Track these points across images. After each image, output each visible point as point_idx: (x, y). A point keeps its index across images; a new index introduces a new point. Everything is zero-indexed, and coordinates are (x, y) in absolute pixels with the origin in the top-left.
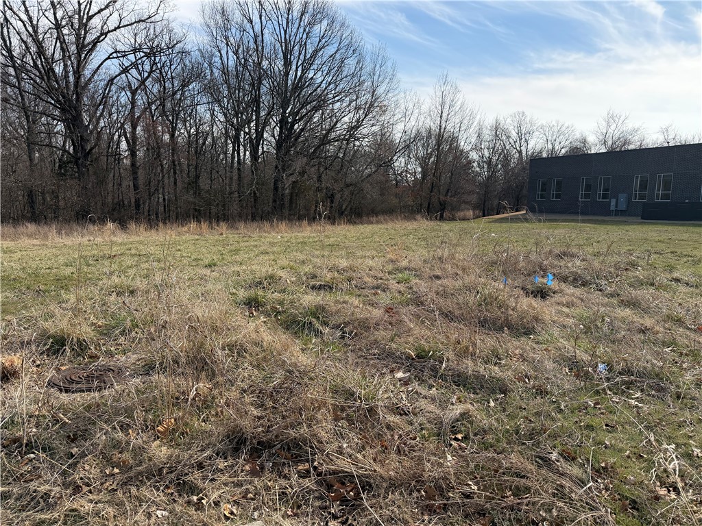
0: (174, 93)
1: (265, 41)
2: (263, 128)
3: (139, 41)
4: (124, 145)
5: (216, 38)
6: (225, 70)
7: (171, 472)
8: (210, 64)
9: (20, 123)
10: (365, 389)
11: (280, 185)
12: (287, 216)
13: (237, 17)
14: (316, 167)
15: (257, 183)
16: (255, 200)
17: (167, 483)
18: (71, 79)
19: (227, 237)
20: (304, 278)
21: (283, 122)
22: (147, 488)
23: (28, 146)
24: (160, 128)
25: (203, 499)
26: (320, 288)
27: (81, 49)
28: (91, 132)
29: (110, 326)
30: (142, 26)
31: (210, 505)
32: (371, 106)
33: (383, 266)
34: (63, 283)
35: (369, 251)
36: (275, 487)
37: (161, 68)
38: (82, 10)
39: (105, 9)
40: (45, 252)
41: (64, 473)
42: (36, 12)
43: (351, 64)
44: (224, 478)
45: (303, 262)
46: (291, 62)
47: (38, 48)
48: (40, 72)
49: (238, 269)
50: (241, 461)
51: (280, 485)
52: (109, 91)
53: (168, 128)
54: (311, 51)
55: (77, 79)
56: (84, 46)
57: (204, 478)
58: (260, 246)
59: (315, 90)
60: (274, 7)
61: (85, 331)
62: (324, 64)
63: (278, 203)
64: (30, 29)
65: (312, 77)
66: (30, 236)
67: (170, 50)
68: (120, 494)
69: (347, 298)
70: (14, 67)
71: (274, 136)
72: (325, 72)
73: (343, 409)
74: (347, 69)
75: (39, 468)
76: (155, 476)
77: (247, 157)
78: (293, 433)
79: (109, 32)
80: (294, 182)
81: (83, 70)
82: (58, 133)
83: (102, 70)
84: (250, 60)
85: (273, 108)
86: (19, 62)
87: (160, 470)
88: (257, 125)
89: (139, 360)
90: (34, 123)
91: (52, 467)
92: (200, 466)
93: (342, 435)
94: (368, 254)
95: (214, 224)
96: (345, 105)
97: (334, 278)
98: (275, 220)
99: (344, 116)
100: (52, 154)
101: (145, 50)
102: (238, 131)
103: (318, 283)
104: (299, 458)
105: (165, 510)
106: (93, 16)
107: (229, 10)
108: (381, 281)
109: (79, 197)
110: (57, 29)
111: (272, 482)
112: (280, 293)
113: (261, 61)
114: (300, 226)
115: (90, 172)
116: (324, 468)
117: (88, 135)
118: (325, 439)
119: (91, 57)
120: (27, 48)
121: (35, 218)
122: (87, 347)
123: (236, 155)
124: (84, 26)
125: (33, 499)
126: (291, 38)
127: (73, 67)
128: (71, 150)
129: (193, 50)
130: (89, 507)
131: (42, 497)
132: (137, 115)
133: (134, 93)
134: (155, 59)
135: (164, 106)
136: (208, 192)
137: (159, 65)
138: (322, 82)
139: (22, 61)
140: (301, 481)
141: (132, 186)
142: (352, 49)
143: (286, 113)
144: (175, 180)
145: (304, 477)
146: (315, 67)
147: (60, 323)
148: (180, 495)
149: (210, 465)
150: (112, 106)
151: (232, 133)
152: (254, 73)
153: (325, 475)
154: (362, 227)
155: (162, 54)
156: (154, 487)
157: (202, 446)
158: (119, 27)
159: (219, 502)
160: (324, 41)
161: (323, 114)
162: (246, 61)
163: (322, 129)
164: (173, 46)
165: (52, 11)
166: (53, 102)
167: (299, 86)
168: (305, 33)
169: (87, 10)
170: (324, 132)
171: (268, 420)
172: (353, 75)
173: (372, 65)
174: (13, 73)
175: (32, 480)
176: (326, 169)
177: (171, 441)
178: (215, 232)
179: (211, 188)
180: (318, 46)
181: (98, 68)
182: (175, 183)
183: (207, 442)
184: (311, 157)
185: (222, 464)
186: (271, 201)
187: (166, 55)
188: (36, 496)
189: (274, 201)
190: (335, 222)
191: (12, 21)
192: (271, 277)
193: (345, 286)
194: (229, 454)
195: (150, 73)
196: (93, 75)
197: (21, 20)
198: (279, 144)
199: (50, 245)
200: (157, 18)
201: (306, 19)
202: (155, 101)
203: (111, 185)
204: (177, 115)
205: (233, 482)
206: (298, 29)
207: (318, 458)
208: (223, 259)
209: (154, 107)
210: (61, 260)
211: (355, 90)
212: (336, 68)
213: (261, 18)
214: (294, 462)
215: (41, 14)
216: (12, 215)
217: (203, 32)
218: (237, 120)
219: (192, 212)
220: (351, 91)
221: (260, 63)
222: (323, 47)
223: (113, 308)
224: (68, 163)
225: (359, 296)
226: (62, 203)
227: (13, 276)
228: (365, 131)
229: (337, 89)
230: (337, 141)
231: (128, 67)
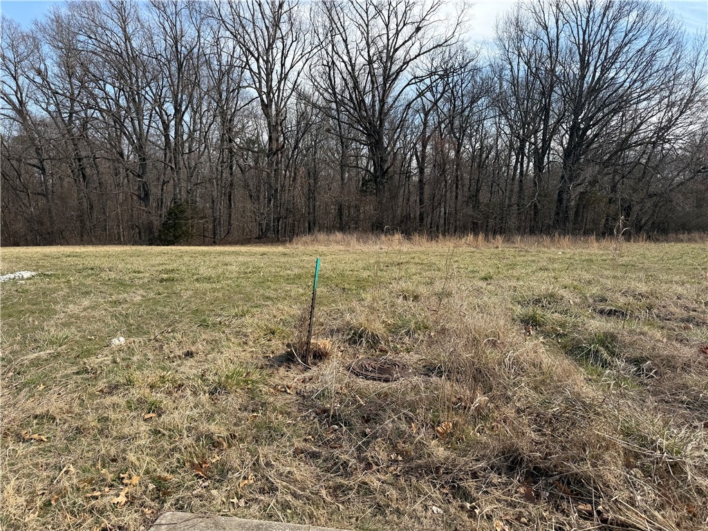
0: (463, 111)
1: (560, 47)
2: (551, 137)
3: (435, 65)
4: (414, 163)
5: (508, 51)
6: (514, 82)
7: (447, 473)
8: (501, 78)
9: (337, 150)
10: (667, 439)
11: (565, 196)
12: (570, 231)
13: (531, 25)
14: (611, 176)
15: (539, 195)
16: (536, 213)
17: (443, 483)
18: (377, 108)
19: (502, 251)
20: (591, 301)
21: (574, 130)
22: (425, 482)
23: (341, 168)
24: (447, 146)
25: (476, 508)
26: (610, 313)
27: (387, 79)
28: (389, 154)
29: (398, 326)
30: (440, 49)
31: (482, 516)
32: (690, 101)
33: (698, 295)
34: (361, 284)
35: (676, 275)
36: (551, 519)
37: (453, 88)
38: (390, 44)
39: (408, 40)
40: (348, 257)
41: (359, 449)
42: (355, 53)
43: (665, 56)
44: (498, 494)
45: (589, 282)
46: (589, 63)
47: (354, 83)
48: (354, 104)
49: (515, 284)
50: (516, 481)
51: (557, 519)
52: (407, 114)
53: (454, 145)
54: (613, 49)
55: (382, 107)
56: (389, 77)
57: (478, 488)
58: (539, 261)
59: (615, 91)
60: (573, 8)
61: (378, 328)
62: (629, 61)
63: (561, 215)
64: (350, 68)
65: (613, 77)
66: (337, 243)
67: (463, 70)
68: (402, 480)
69: (646, 329)
70: (336, 102)
71: (562, 145)
72: (630, 70)
73: (637, 456)
74: (659, 62)
75: (341, 438)
76: (432, 473)
77: (530, 168)
78: (574, 468)
79: (411, 60)
80: (582, 193)
81: (387, 98)
82: (363, 156)
83: (402, 96)
84: (542, 68)
85: (564, 115)
86: (339, 97)
87: (438, 469)
88: (544, 135)
89: (420, 360)
90: (346, 148)
91: (350, 440)
92: (474, 475)
93: (634, 485)
94: (677, 278)
95: (490, 237)
96: (653, 103)
97: (629, 304)
98: (556, 234)
99: (652, 116)
100: (358, 173)
101: (439, 73)
102: (523, 142)
103: (608, 308)
104: (579, 496)
105: (440, 507)
106: (398, 48)
107: (523, 20)
108: (694, 313)
109: (375, 210)
110: (369, 65)
111: (547, 513)
112: (561, 314)
113: (555, 67)
114: (586, 241)
115: (386, 189)
116: (610, 516)
117: (386, 157)
118: (613, 484)
119: (394, 86)
120: (346, 84)
121: (342, 228)
122: (378, 341)
123: (519, 166)
124: (391, 58)
125: (335, 464)
126: (591, 37)
127: (379, 96)
128: (372, 170)
129: (484, 66)
130: (377, 484)
131: (342, 465)
132: (428, 134)
133: (426, 114)
134: (448, 80)
135: (452, 125)
136: (487, 205)
137: (451, 85)
138: (625, 81)
139: (342, 96)
140: (581, 521)
141: (418, 201)
142: (668, 38)
143: (577, 119)
144: (457, 194)
145: (585, 519)
146: (618, 65)
147: (359, 318)
148: (454, 498)
149: (484, 477)
150: (408, 128)
151: (517, 144)
152: (546, 81)
153: (611, 524)
154: (667, 245)
155: (455, 74)
156: (432, 483)
157: (477, 456)
158: (419, 55)
159: (491, 516)
160: (631, 34)
161: (623, 116)
162: (537, 69)
163: (621, 133)
164: (466, 65)
165: (366, 50)
166: (361, 129)
167: (595, 89)
168: (608, 30)
169: (394, 43)
170: (624, 136)
171: (547, 447)
172: (667, 68)
173: (694, 54)
174: (335, 107)
175: (335, 448)
176: (623, 177)
177: (448, 443)
178: (491, 245)
179: (490, 200)
180: (623, 41)
181: (399, 95)
182: (456, 198)
183: (482, 453)
184: (606, 164)
185: (495, 478)
186: (553, 213)
187: (459, 74)
188: (338, 462)
189: (557, 214)
190: (630, 238)
191: (337, 63)
192: (552, 296)
193: (643, 314)
194: (503, 471)
195: (442, 94)
196: (394, 102)
197: (343, 61)
198: (567, 153)
199: (351, 251)
200: (453, 40)
201: (610, 13)
202: (445, 120)
203: (401, 199)
204: (464, 131)
205: (506, 501)
206: (599, 27)
207: (604, 503)
208: (499, 272)
209: (443, 126)
210: (361, 264)
211: (669, 86)
212: (645, 63)
213: (557, 22)
214: (574, 499)
215: (358, 53)
216: (326, 225)
217: (496, 47)
218: (524, 131)
219: (470, 225)
220: (662, 86)
221: (553, 70)
222: (630, 42)
223: (400, 310)
224: (369, 181)
225: (663, 328)
226: (362, 216)
227: (327, 275)
228: (678, 132)
229: (644, 87)
230: (640, 144)
231: (424, 90)
